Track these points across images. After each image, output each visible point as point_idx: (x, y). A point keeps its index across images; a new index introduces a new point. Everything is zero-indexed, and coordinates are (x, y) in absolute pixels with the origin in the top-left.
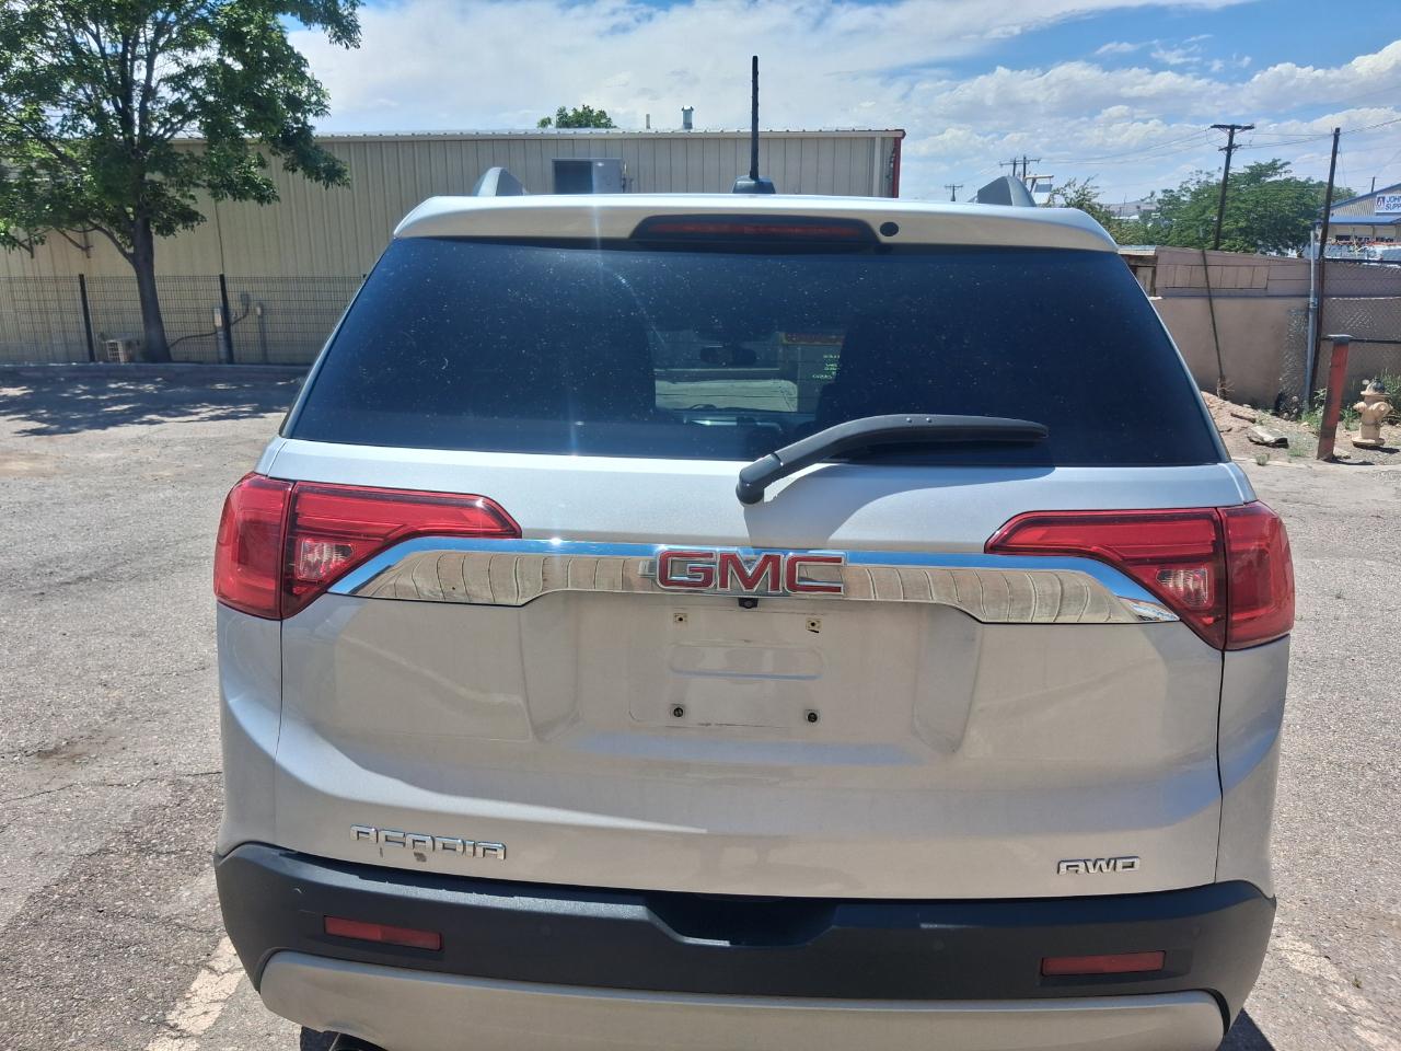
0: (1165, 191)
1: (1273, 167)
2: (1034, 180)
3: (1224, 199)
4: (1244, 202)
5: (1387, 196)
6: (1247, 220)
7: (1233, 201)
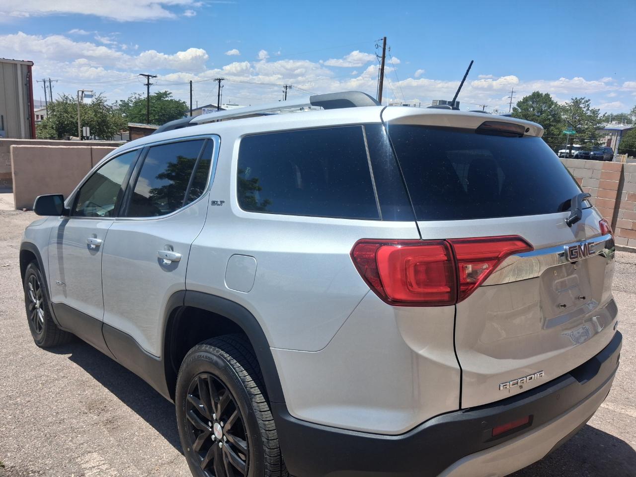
0: (121, 101)
1: (166, 94)
2: (83, 92)
3: (148, 106)
4: (156, 108)
5: (206, 109)
6: (158, 116)
7: (152, 107)
